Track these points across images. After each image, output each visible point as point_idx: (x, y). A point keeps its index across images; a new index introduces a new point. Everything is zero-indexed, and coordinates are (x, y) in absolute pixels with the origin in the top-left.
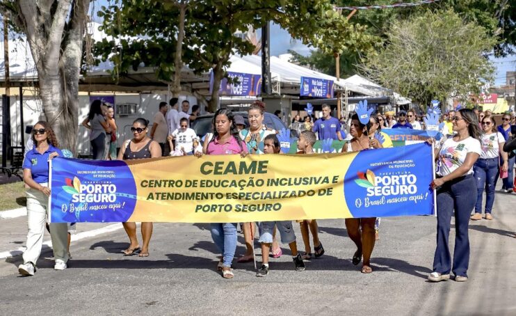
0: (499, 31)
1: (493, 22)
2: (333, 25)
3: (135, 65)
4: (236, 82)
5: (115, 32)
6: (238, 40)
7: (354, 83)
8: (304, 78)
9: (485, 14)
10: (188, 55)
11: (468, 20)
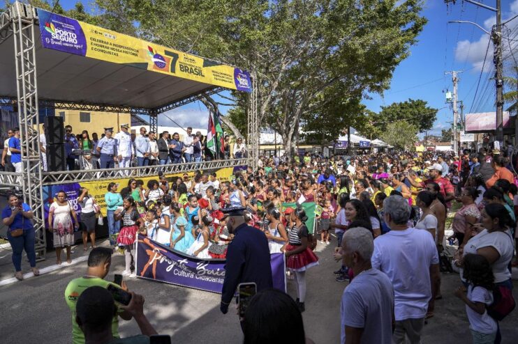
0: (420, 126)
1: (419, 123)
2: (369, 128)
3: (311, 140)
4: (340, 144)
5: (305, 131)
6: (341, 132)
7: (376, 142)
8: (361, 142)
9: (416, 121)
10: (326, 137)
11: (410, 123)
